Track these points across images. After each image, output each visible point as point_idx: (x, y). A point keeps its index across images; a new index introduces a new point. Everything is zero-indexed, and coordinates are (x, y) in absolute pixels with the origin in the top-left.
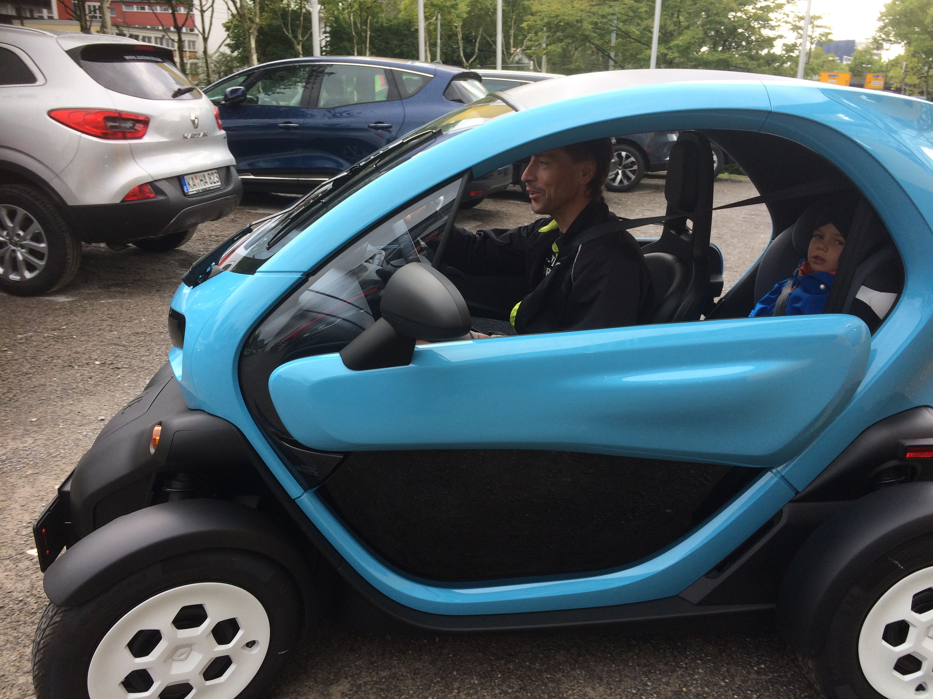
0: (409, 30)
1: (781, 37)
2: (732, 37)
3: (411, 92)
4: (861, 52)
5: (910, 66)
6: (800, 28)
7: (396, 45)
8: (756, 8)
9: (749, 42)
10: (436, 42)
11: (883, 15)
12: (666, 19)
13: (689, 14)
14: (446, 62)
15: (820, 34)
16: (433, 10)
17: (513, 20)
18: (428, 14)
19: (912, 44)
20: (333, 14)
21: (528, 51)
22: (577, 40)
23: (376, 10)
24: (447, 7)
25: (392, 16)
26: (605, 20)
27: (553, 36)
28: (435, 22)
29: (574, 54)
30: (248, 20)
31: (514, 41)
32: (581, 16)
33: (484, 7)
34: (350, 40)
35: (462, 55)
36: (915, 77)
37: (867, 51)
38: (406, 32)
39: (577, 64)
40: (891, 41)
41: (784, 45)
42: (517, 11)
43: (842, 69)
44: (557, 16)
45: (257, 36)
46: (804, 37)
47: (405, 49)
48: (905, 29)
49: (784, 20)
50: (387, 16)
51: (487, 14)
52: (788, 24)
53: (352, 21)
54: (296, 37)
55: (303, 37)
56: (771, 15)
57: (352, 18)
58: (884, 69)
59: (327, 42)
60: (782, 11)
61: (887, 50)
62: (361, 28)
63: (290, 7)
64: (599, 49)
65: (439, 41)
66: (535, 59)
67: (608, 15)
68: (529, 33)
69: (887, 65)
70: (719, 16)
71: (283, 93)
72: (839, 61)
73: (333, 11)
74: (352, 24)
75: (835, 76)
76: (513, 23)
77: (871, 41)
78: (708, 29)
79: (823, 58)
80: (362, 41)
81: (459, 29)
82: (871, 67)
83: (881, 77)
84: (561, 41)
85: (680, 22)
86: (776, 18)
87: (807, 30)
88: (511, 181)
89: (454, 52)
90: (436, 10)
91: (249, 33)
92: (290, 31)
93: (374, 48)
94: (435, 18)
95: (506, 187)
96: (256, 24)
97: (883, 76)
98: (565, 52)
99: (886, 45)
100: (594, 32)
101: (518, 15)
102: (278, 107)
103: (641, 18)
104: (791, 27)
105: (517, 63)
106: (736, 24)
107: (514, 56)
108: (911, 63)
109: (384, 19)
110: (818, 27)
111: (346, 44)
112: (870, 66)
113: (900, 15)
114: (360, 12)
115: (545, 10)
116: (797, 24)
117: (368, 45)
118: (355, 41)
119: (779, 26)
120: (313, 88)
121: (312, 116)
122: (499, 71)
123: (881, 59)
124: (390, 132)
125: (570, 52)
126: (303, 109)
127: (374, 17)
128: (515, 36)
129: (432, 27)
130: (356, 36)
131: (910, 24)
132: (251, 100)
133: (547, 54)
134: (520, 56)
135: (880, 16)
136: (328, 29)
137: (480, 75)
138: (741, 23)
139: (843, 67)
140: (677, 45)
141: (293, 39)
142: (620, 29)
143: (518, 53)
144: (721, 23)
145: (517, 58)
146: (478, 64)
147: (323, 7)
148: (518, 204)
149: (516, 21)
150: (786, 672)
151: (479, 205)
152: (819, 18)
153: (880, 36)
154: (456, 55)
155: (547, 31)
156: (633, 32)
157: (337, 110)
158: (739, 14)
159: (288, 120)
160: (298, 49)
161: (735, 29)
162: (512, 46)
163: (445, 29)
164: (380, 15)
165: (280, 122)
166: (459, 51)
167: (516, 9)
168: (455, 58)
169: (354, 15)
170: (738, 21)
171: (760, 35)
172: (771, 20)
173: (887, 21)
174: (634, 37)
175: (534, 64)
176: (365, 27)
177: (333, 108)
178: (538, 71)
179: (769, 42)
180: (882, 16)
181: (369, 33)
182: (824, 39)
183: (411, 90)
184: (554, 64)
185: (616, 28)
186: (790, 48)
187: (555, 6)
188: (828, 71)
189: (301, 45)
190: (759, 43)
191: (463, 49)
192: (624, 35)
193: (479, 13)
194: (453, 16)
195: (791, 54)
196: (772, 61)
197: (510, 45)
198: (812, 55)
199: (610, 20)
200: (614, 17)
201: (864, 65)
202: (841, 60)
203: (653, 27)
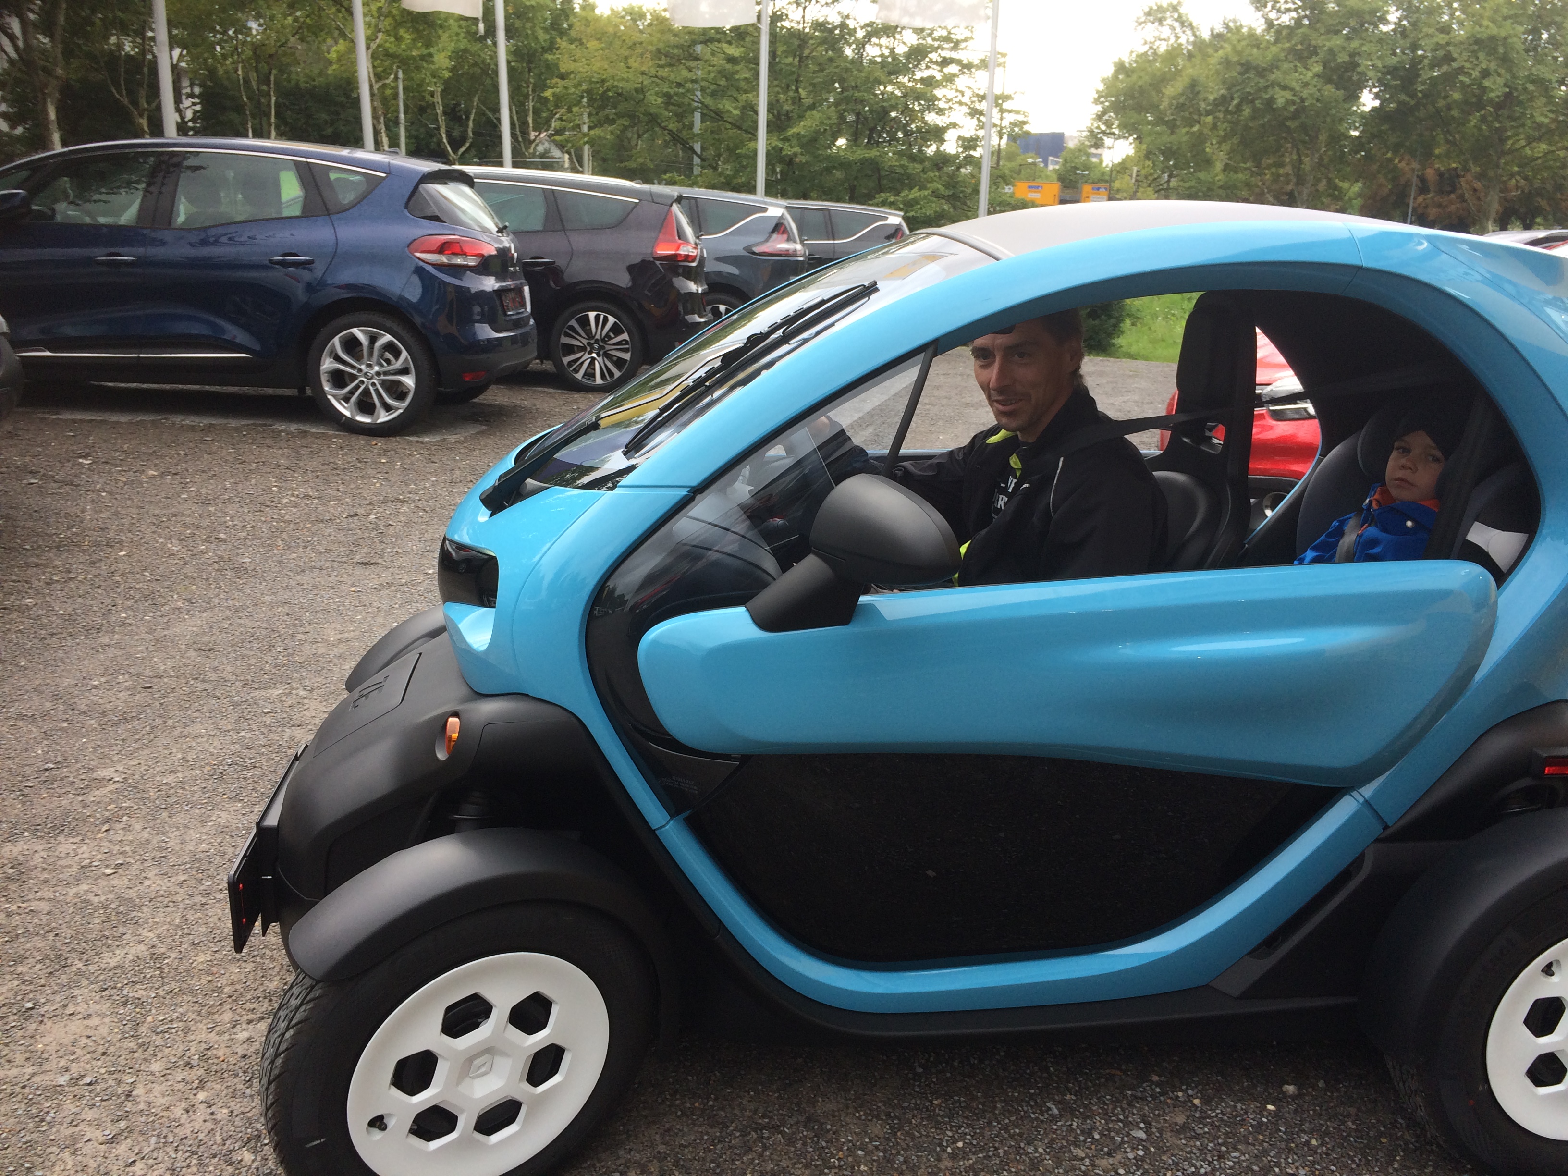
0: (348, 96)
1: (955, 125)
2: (882, 124)
3: (346, 202)
4: (1072, 151)
5: (1143, 172)
6: (981, 113)
7: (326, 122)
8: (915, 80)
9: (907, 134)
10: (397, 117)
11: (1100, 95)
12: (778, 93)
13: (814, 85)
14: (414, 152)
15: (1011, 123)
16: (387, 63)
17: (531, 86)
18: (380, 69)
19: (1144, 140)
20: (206, 63)
21: (557, 138)
22: (639, 122)
23: (285, 60)
24: (414, 58)
25: (316, 71)
26: (681, 90)
27: (597, 114)
28: (392, 84)
29: (637, 145)
30: (40, 72)
31: (534, 120)
32: (642, 83)
33: (479, 61)
34: (239, 109)
35: (445, 140)
36: (1149, 189)
37: (1081, 150)
38: (342, 99)
39: (640, 160)
40: (1114, 134)
41: (960, 138)
42: (536, 71)
43: (1047, 177)
44: (603, 81)
45: (60, 101)
46: (987, 126)
47: (343, 128)
48: (1134, 117)
49: (957, 100)
50: (307, 71)
51: (485, 72)
52: (964, 107)
53: (241, 77)
54: (135, 103)
55: (148, 103)
56: (938, 92)
57: (240, 72)
58: (1107, 178)
59: (195, 112)
60: (954, 87)
61: (1109, 148)
62: (258, 90)
63: (124, 50)
64: (676, 138)
65: (402, 116)
66: (572, 151)
67: (686, 82)
68: (557, 106)
69: (1111, 171)
70: (859, 91)
71: (105, 202)
72: (1042, 165)
73: (205, 60)
74: (241, 82)
75: (1038, 187)
76: (530, 89)
77: (1085, 134)
78: (845, 111)
79: (1019, 160)
80: (261, 113)
81: (438, 99)
82: (1088, 175)
83: (1102, 190)
84: (611, 122)
85: (800, 99)
86: (944, 96)
87: (991, 117)
88: (535, 354)
89: (432, 136)
90: (394, 63)
91: (44, 94)
92: (124, 92)
93: (286, 124)
94: (392, 76)
95: (528, 364)
96: (57, 78)
97: (1106, 189)
98: (622, 141)
99: (1108, 141)
100: (666, 109)
101: (539, 76)
102: (98, 227)
103: (738, 90)
104: (968, 111)
105: (542, 156)
106: (885, 104)
107: (537, 145)
108: (1144, 168)
109: (301, 75)
110: (1010, 111)
111: (233, 116)
112: (1087, 172)
113: (1125, 95)
114: (257, 63)
115: (581, 69)
116: (977, 106)
117: (273, 120)
118: (248, 112)
119: (950, 108)
120: (160, 193)
121: (163, 243)
122: (508, 170)
123: (1101, 162)
124: (310, 270)
125: (629, 140)
126: (145, 231)
127: (281, 71)
128: (536, 112)
129: (388, 92)
130: (248, 104)
131: (1140, 108)
132: (40, 215)
133: (591, 143)
134: (547, 145)
135: (1096, 96)
136: (197, 90)
137: (471, 174)
138: (893, 102)
139: (1049, 173)
140: (798, 134)
141: (130, 106)
142: (707, 106)
143: (542, 142)
144: (862, 102)
145: (541, 149)
146: (475, 156)
147: (185, 52)
148: (550, 393)
149: (535, 86)
150: (996, 1149)
151: (482, 397)
152: (1006, 98)
153: (1098, 127)
154: (435, 140)
155: (589, 105)
156: (728, 111)
157: (213, 232)
158: (890, 88)
159: (113, 250)
160: (140, 125)
161: (886, 113)
162: (531, 129)
163: (414, 97)
164: (293, 69)
165: (100, 254)
166: (440, 134)
167: (535, 68)
168: (433, 146)
169: (244, 67)
170: (889, 99)
171: (923, 123)
172: (939, 100)
173: (1107, 104)
174: (730, 120)
175: (571, 159)
176: (265, 88)
177: (205, 229)
178: (577, 172)
179: (937, 134)
180: (1100, 97)
181: (274, 99)
182: (1016, 129)
183: (348, 197)
184: (604, 160)
185: (700, 105)
186: (969, 143)
187: (597, 65)
188: (1028, 179)
189: (145, 116)
190: (922, 135)
191: (447, 131)
192: (714, 116)
193: (471, 71)
194: (425, 74)
195: (972, 153)
196: (943, 163)
197: (529, 126)
198: (1003, 154)
199: (688, 91)
200: (696, 86)
201: (1078, 172)
202: (1046, 162)
203: (758, 105)
